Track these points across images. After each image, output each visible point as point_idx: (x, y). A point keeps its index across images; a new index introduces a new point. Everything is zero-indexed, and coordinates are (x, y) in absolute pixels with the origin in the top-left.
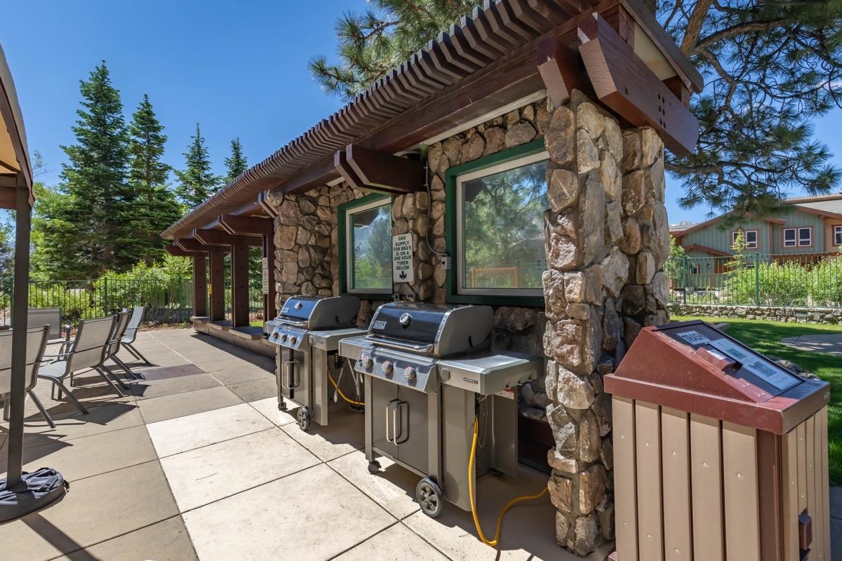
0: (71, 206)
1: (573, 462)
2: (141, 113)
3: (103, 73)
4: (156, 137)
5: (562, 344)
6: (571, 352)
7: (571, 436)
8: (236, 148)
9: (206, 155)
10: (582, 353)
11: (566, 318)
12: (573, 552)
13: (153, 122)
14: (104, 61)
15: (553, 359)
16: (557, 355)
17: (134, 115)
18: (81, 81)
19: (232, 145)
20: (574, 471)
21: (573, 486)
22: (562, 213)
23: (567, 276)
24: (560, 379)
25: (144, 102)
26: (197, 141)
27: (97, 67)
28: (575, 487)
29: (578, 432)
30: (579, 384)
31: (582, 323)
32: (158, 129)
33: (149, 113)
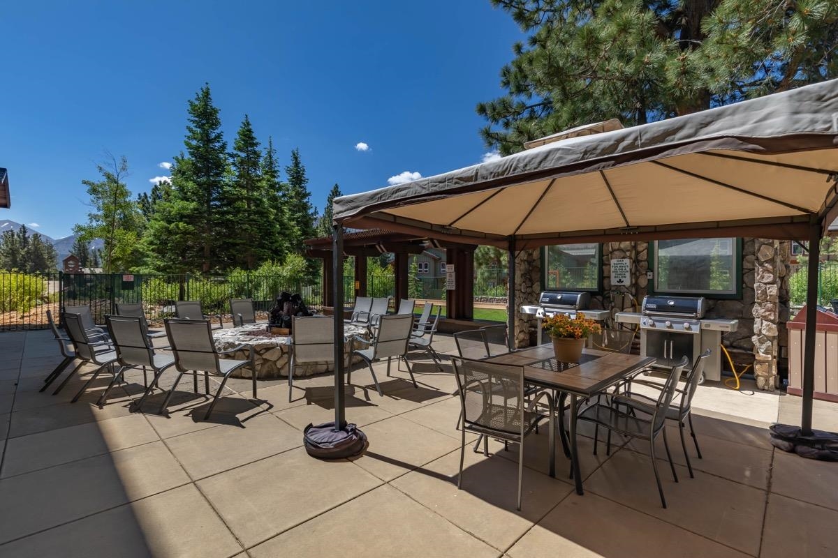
0: (190, 211)
1: (769, 356)
2: (243, 131)
3: (207, 94)
4: (255, 153)
5: (765, 312)
6: (770, 315)
7: (769, 346)
8: (296, 158)
9: (277, 165)
10: (775, 315)
11: (767, 301)
12: (767, 390)
13: (252, 138)
14: (207, 84)
15: (759, 318)
16: (762, 316)
17: (239, 133)
18: (189, 101)
19: (292, 154)
20: (770, 359)
21: (769, 365)
22: (766, 262)
23: (768, 286)
24: (764, 325)
25: (244, 121)
26: (269, 152)
27: (202, 89)
28: (770, 366)
29: (772, 344)
30: (774, 326)
31: (775, 303)
32: (256, 144)
33: (250, 131)
